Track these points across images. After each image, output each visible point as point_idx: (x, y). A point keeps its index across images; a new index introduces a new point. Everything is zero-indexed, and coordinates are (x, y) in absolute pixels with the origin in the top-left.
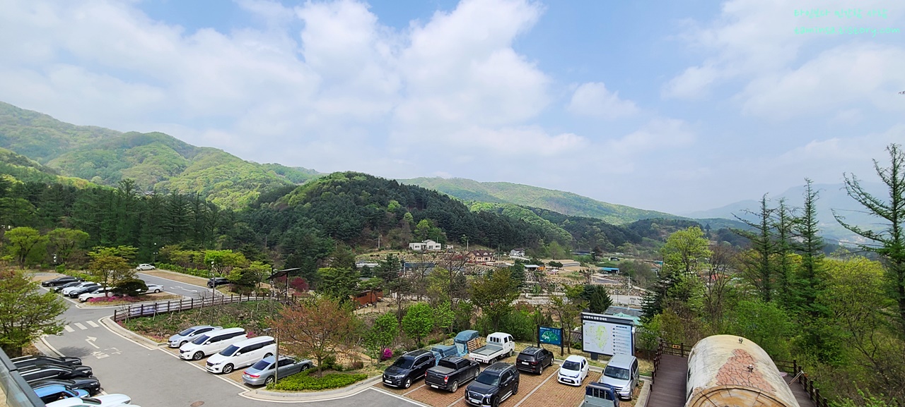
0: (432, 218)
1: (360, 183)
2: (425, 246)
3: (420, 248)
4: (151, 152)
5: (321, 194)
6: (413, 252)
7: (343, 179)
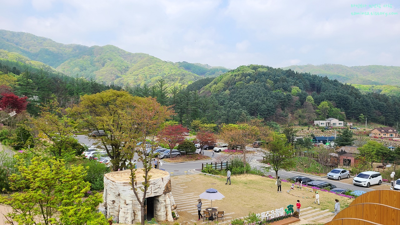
0: (330, 100)
1: (264, 74)
2: (329, 123)
3: (325, 125)
4: (109, 59)
5: (235, 83)
6: (320, 128)
7: (250, 71)
